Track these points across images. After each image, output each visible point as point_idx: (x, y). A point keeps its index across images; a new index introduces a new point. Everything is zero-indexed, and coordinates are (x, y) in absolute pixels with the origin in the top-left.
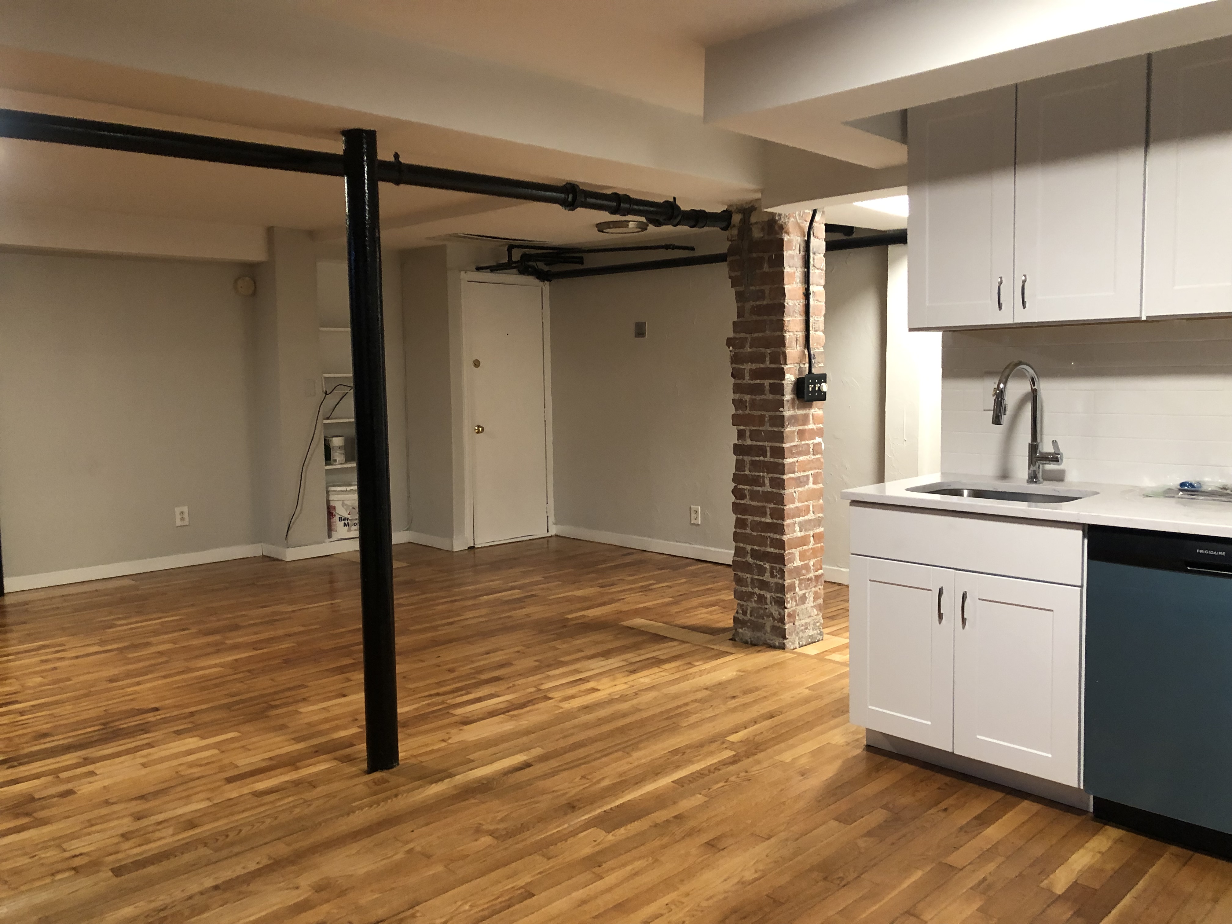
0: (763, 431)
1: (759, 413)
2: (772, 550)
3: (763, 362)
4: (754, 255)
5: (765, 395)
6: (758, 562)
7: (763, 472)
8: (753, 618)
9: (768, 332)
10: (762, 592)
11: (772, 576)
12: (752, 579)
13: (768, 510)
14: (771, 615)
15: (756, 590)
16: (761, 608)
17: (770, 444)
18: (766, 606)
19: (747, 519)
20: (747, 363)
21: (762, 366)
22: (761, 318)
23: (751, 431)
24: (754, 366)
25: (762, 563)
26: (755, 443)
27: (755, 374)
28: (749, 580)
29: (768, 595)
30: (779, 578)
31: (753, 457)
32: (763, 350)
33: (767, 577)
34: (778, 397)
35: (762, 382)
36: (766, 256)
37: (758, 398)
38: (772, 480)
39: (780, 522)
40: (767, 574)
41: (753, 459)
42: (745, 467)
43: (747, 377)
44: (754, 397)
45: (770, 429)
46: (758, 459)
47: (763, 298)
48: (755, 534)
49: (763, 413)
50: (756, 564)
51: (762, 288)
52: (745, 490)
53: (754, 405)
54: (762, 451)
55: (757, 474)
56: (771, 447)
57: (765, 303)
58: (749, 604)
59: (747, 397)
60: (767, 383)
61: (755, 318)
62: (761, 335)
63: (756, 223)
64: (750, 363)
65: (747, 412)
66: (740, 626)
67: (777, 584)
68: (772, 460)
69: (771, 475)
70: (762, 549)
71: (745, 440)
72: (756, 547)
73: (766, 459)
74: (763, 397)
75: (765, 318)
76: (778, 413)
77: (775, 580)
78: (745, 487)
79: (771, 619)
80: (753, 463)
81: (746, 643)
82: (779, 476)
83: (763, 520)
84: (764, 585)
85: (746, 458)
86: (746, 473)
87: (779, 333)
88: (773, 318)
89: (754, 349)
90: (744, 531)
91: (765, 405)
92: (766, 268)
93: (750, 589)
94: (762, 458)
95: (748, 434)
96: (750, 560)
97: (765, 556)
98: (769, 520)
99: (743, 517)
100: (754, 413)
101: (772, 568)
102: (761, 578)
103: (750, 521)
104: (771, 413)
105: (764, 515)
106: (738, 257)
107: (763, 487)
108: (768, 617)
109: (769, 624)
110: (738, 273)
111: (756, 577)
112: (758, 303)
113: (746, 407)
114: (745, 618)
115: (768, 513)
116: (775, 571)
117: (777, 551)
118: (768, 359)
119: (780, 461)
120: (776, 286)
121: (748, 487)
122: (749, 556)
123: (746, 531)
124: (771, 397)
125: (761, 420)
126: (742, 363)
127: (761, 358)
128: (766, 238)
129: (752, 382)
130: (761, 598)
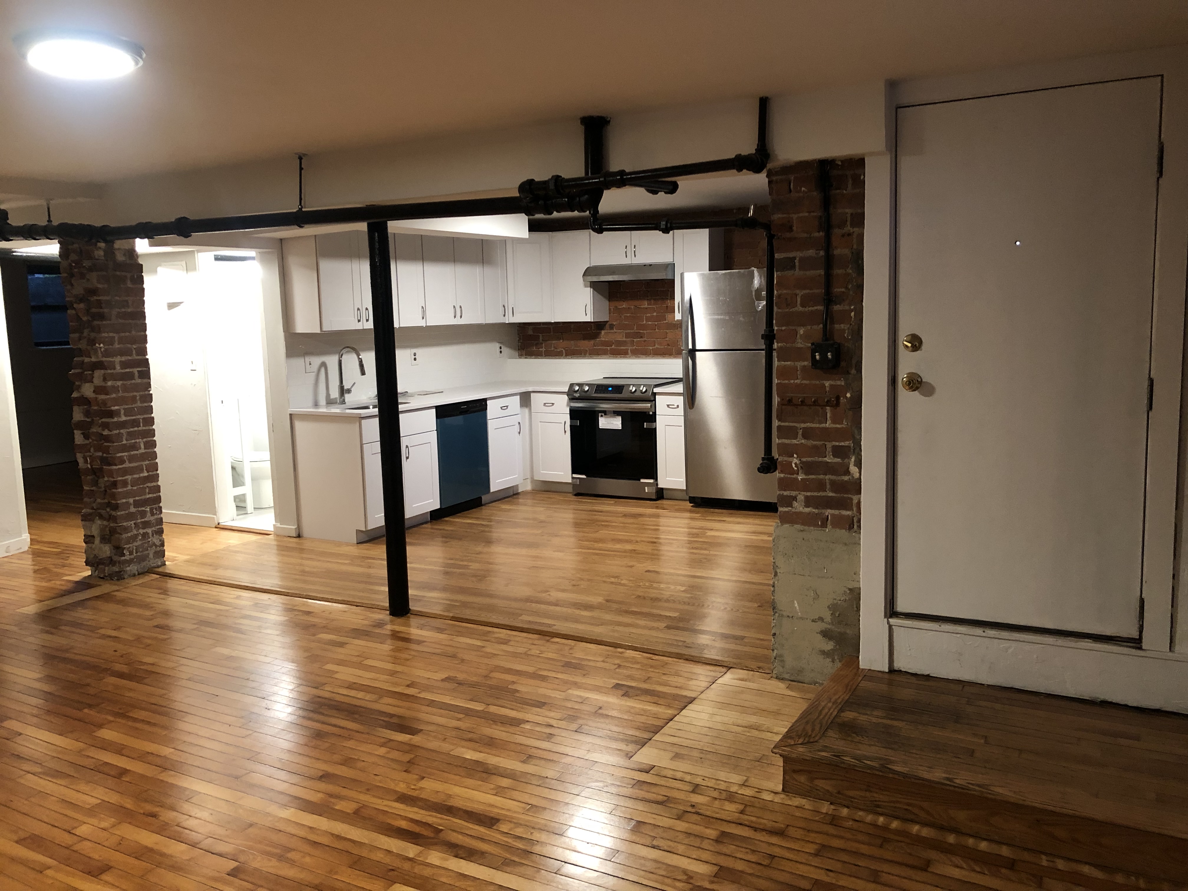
0: (136, 407)
1: (131, 394)
2: (151, 495)
3: (131, 355)
4: (118, 273)
5: (135, 380)
6: (140, 509)
7: (139, 439)
8: (139, 554)
9: (133, 333)
10: (145, 531)
11: (153, 514)
12: (135, 524)
13: (144, 467)
14: (154, 544)
15: (141, 531)
16: (145, 543)
17: (142, 417)
18: (149, 540)
19: (128, 479)
20: (116, 356)
21: (130, 358)
22: (127, 322)
23: (124, 409)
24: (123, 359)
25: (143, 509)
26: (129, 418)
27: (124, 365)
28: (133, 525)
29: (149, 531)
30: (158, 515)
31: (129, 429)
32: (129, 346)
33: (149, 518)
34: (146, 380)
35: (131, 370)
36: (129, 275)
37: (129, 382)
38: (146, 444)
39: (155, 473)
40: (149, 514)
41: (128, 430)
42: (122, 438)
43: (118, 367)
44: (125, 382)
45: (140, 405)
46: (132, 429)
47: (128, 307)
48: (135, 488)
49: (135, 394)
50: (138, 511)
51: (126, 299)
52: (123, 456)
53: (126, 389)
54: (136, 423)
55: (133, 441)
56: (144, 419)
57: (129, 310)
58: (135, 544)
59: (119, 383)
60: (135, 370)
61: (121, 321)
62: (127, 334)
63: (119, 249)
64: (119, 357)
65: (120, 394)
66: (127, 565)
67: (157, 519)
68: (144, 428)
69: (145, 440)
70: (143, 497)
71: (120, 417)
72: (137, 498)
73: (140, 428)
74: (133, 381)
75: (130, 321)
76: (146, 393)
77: (156, 517)
78: (123, 454)
79: (154, 547)
80: (129, 433)
81: (134, 575)
82: (151, 439)
83: (142, 475)
84: (146, 525)
85: (122, 431)
86: (123, 443)
87: (143, 333)
88: (138, 322)
89: (122, 346)
90: (125, 489)
91: (136, 388)
92: (129, 284)
93: (136, 533)
94: (136, 429)
95: (122, 412)
96: (133, 509)
97: (146, 502)
98: (146, 474)
99: (124, 478)
100: (126, 394)
101: (151, 510)
102: (143, 520)
103: (130, 479)
104: (141, 393)
105: (142, 471)
106: (104, 273)
107: (140, 450)
108: (151, 547)
109: (151, 552)
110: (106, 286)
111: (139, 521)
112: (123, 310)
113: (119, 391)
114: (132, 557)
115: (145, 468)
116: (154, 510)
117: (155, 495)
118: (134, 352)
119: (151, 428)
120: (138, 298)
121: (126, 454)
122: (132, 507)
123: (128, 488)
124: (139, 381)
125: (134, 399)
126: (112, 357)
127: (128, 352)
128: (128, 262)
129: (123, 371)
130: (145, 536)
